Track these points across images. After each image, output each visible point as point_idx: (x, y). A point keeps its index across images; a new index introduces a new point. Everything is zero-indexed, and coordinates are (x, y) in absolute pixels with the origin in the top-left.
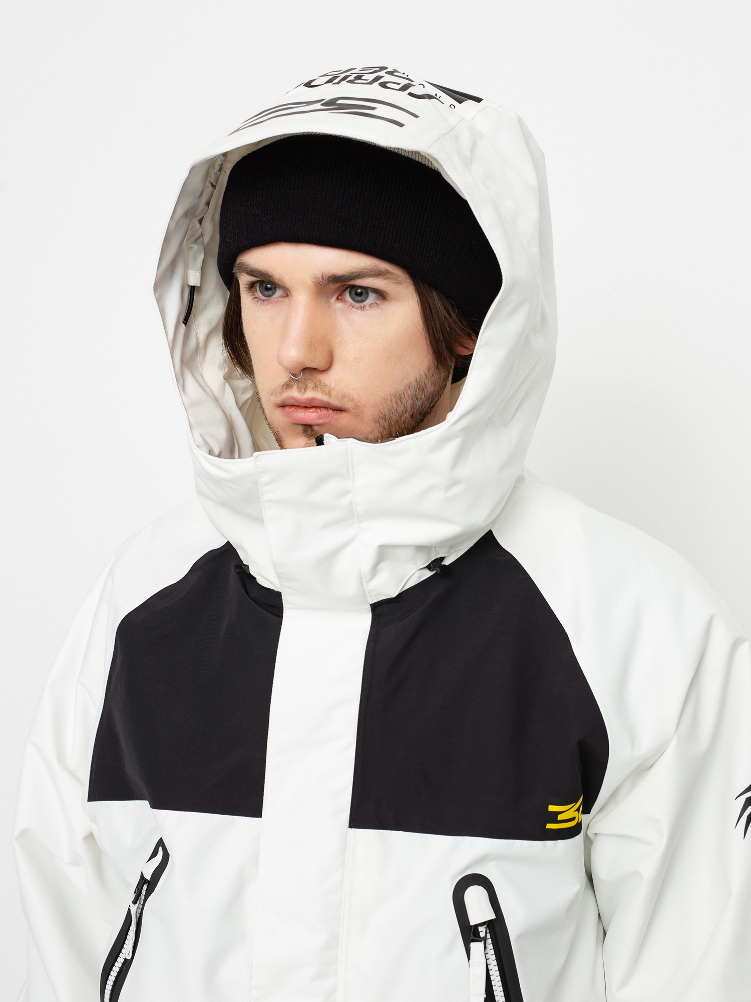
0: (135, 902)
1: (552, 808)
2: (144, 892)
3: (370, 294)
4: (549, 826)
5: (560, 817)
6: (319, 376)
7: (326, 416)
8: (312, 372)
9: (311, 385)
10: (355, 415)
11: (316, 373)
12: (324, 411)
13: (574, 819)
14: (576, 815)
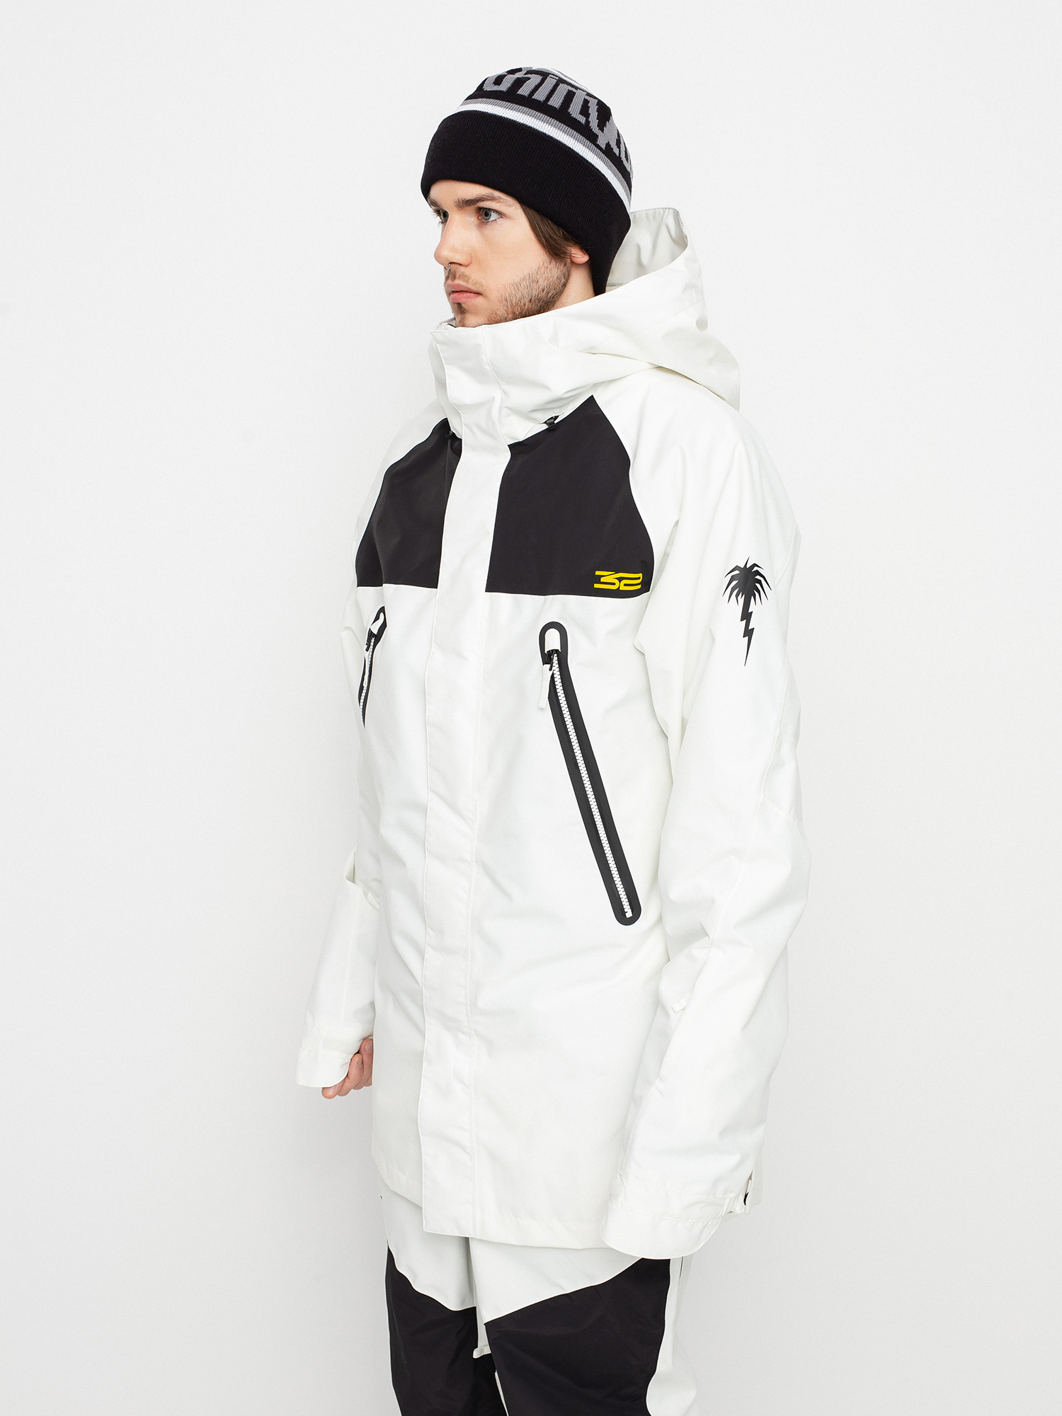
0: (367, 650)
1: (597, 573)
2: (372, 644)
3: (492, 213)
4: (596, 586)
5: (602, 580)
6: (462, 269)
7: (469, 297)
8: (458, 266)
9: (457, 275)
10: (486, 297)
11: (461, 267)
12: (468, 294)
13: (614, 584)
14: (617, 582)
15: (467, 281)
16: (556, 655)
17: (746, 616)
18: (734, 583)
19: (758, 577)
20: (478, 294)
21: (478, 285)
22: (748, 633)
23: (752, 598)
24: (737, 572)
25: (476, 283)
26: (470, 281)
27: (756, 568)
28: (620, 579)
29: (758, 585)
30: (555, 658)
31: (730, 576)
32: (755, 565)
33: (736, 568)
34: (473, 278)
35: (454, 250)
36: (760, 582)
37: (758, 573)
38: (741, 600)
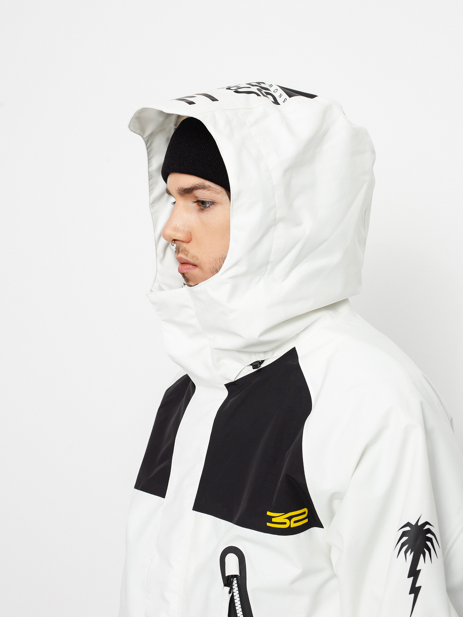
1: (269, 513)
4: (268, 524)
5: (274, 520)
6: (185, 245)
7: (189, 269)
8: (181, 243)
9: (181, 250)
10: (201, 269)
11: (183, 243)
12: (188, 266)
13: (285, 523)
14: (287, 521)
15: (187, 255)
16: (235, 579)
17: (414, 573)
18: (405, 539)
19: (429, 535)
20: (195, 265)
21: (194, 259)
22: (415, 590)
23: (422, 556)
24: (408, 528)
25: (193, 257)
26: (189, 255)
27: (427, 527)
28: (290, 518)
29: (429, 543)
30: (235, 582)
31: (401, 531)
32: (427, 523)
33: (408, 524)
34: (191, 252)
35: (176, 229)
36: (430, 540)
37: (429, 531)
38: (410, 556)
